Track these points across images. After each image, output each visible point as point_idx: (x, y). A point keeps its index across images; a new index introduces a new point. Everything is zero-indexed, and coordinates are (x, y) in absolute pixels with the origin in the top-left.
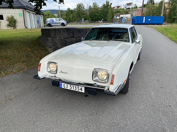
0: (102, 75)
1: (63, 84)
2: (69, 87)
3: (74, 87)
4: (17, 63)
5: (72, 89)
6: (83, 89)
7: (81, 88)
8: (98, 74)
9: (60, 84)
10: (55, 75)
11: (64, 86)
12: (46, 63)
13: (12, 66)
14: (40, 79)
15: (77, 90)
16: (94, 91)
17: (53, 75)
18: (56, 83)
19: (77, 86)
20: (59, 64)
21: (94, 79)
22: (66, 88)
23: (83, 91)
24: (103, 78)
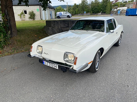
0: (71, 58)
1: (45, 62)
2: (49, 64)
3: (52, 65)
4: (26, 45)
5: (50, 66)
6: (57, 66)
7: (56, 66)
8: (68, 56)
9: (43, 61)
10: (41, 55)
11: (46, 63)
12: (36, 46)
13: (22, 47)
14: (31, 57)
15: (53, 67)
16: (64, 69)
17: (40, 55)
18: (41, 61)
19: (53, 64)
20: (43, 48)
21: (65, 60)
22: (47, 65)
23: (57, 68)
24: (72, 59)
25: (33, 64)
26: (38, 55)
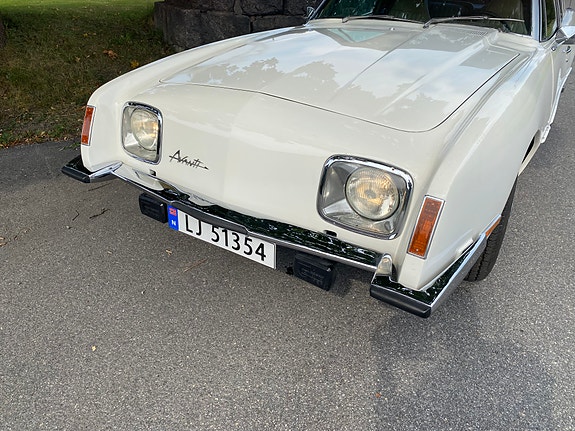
0: (370, 196)
1: (181, 215)
2: (207, 234)
3: (232, 237)
5: (221, 244)
6: (270, 250)
7: (262, 246)
8: (350, 186)
9: (171, 211)
10: (154, 167)
11: (187, 224)
12: (119, 106)
14: (87, 181)
15: (240, 252)
16: (319, 271)
17: (147, 167)
18: (160, 204)
19: (242, 237)
20: (167, 118)
21: (327, 211)
22: (194, 235)
23: (270, 261)
24: (378, 209)
25: (102, 219)
26: (132, 169)
